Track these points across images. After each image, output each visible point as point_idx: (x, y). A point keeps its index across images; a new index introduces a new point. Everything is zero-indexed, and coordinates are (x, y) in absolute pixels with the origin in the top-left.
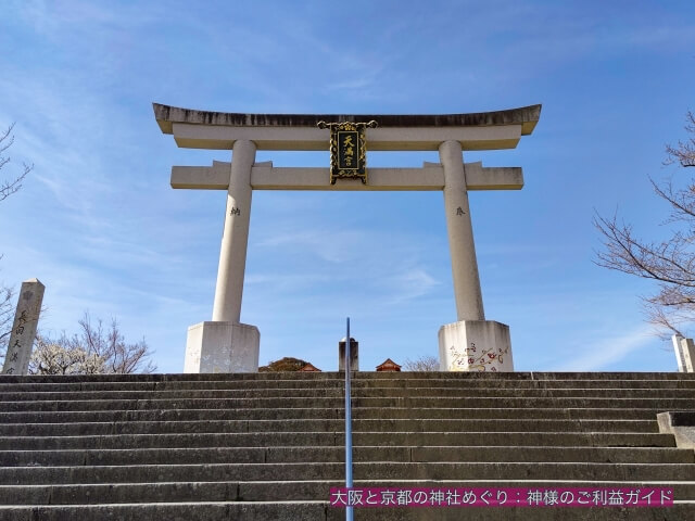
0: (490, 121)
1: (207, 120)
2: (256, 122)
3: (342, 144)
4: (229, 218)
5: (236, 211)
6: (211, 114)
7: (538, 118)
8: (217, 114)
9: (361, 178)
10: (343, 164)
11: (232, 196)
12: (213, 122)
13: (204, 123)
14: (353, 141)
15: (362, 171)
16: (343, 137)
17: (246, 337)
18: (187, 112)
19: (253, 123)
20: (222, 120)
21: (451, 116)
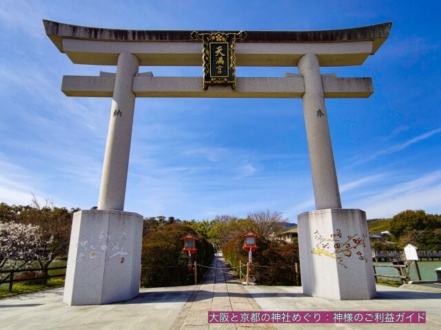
0: (345, 38)
1: (93, 36)
2: (136, 37)
3: (213, 53)
4: (112, 119)
5: (118, 113)
6: (96, 30)
7: (388, 34)
8: (102, 30)
9: (231, 84)
10: (215, 72)
11: (116, 101)
12: (99, 36)
13: (90, 39)
14: (224, 51)
15: (232, 78)
16: (214, 47)
17: (124, 223)
18: (74, 28)
19: (134, 38)
20: (106, 36)
21: (310, 32)
